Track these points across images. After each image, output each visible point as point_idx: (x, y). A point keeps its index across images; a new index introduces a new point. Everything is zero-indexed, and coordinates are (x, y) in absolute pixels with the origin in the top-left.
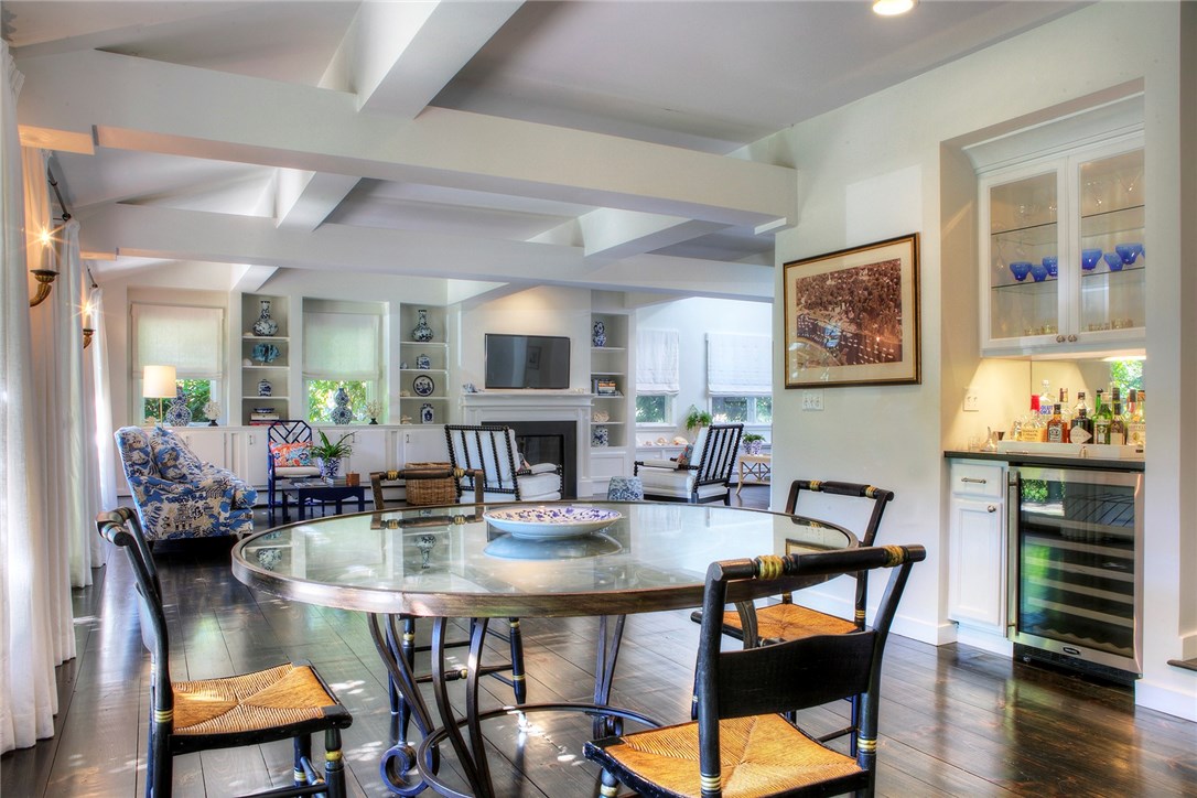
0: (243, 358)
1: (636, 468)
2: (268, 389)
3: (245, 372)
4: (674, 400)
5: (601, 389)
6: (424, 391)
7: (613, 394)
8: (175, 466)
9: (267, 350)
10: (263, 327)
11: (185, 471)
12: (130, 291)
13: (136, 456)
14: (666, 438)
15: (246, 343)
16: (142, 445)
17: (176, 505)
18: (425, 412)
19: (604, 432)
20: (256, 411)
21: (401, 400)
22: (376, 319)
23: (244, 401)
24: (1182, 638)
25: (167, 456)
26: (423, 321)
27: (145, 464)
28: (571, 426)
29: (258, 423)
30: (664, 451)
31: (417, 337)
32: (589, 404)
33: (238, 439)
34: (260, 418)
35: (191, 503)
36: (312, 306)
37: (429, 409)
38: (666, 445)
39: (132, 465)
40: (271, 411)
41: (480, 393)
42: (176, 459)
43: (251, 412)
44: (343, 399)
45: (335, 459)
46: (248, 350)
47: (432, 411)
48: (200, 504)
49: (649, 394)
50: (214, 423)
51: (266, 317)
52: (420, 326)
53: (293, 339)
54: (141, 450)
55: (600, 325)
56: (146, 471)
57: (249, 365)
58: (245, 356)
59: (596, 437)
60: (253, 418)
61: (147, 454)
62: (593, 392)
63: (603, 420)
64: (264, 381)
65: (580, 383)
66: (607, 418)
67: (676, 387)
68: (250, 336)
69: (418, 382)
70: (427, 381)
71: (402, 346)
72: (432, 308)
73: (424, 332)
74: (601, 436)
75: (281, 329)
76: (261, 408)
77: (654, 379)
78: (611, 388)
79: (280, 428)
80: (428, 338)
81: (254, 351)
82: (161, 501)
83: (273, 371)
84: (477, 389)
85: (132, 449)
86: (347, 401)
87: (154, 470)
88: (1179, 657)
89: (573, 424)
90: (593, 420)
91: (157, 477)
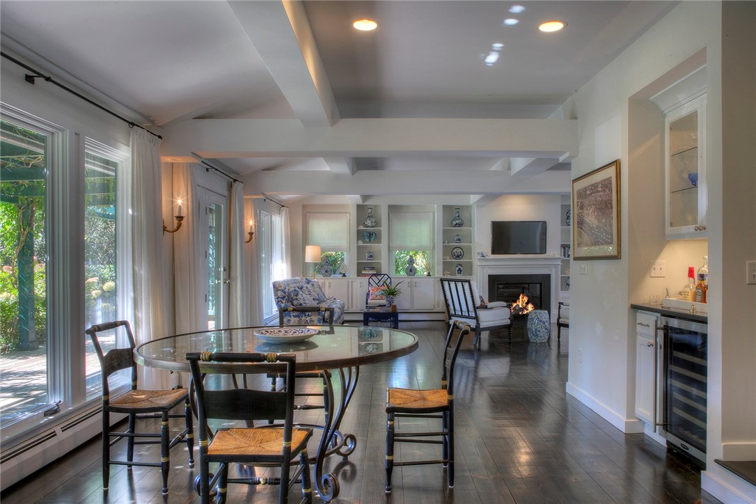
0: (358, 240)
1: (560, 306)
2: (371, 257)
3: (359, 248)
6: (458, 256)
8: (297, 299)
9: (370, 235)
10: (368, 222)
11: (301, 301)
12: (304, 207)
13: (280, 293)
15: (359, 232)
16: (282, 288)
17: (297, 319)
18: (457, 269)
20: (365, 269)
21: (444, 262)
22: (432, 214)
23: (358, 264)
24: (723, 444)
25: (293, 294)
26: (457, 215)
27: (283, 298)
28: (547, 278)
29: (365, 275)
31: (454, 225)
32: (560, 263)
33: (354, 284)
34: (366, 272)
35: (304, 318)
36: (394, 209)
37: (460, 267)
39: (278, 298)
40: (373, 268)
41: (487, 257)
42: (297, 295)
43: (361, 269)
44: (411, 261)
45: (392, 296)
46: (360, 235)
47: (462, 268)
48: (308, 319)
50: (344, 275)
51: (370, 217)
52: (455, 219)
53: (384, 229)
54: (282, 290)
56: (284, 301)
57: (361, 243)
58: (358, 239)
59: (567, 285)
60: (363, 272)
61: (285, 293)
62: (564, 256)
64: (370, 252)
65: (554, 250)
68: (361, 228)
69: (455, 251)
70: (460, 250)
71: (444, 231)
72: (463, 207)
73: (457, 222)
75: (377, 224)
76: (367, 267)
79: (374, 278)
80: (460, 225)
81: (364, 236)
82: (290, 316)
83: (374, 246)
84: (485, 255)
85: (278, 290)
87: (288, 301)
88: (721, 458)
89: (548, 277)
91: (289, 304)
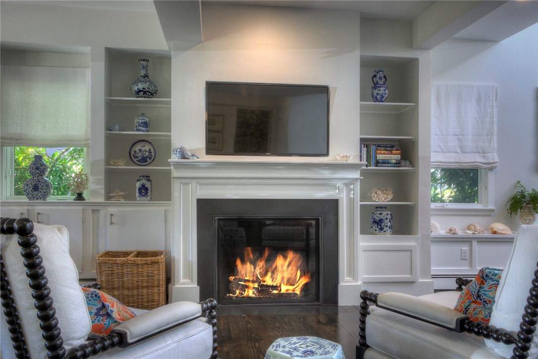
4: (491, 176)
5: (380, 157)
6: (144, 160)
7: (398, 164)
14: (479, 223)
18: (138, 185)
19: (386, 215)
21: (106, 170)
26: (144, 72)
30: (475, 243)
32: (358, 176)
36: (12, 57)
37: (144, 181)
38: (478, 235)
44: (37, 168)
47: (148, 185)
49: (454, 166)
55: (381, 74)
59: (375, 222)
62: (367, 161)
63: (383, 198)
65: (344, 148)
66: (390, 197)
67: (494, 157)
69: (137, 148)
70: (147, 146)
71: (107, 103)
74: (381, 221)
77: (461, 147)
78: (395, 157)
86: (43, 171)
89: (333, 205)
90: (363, 198)
